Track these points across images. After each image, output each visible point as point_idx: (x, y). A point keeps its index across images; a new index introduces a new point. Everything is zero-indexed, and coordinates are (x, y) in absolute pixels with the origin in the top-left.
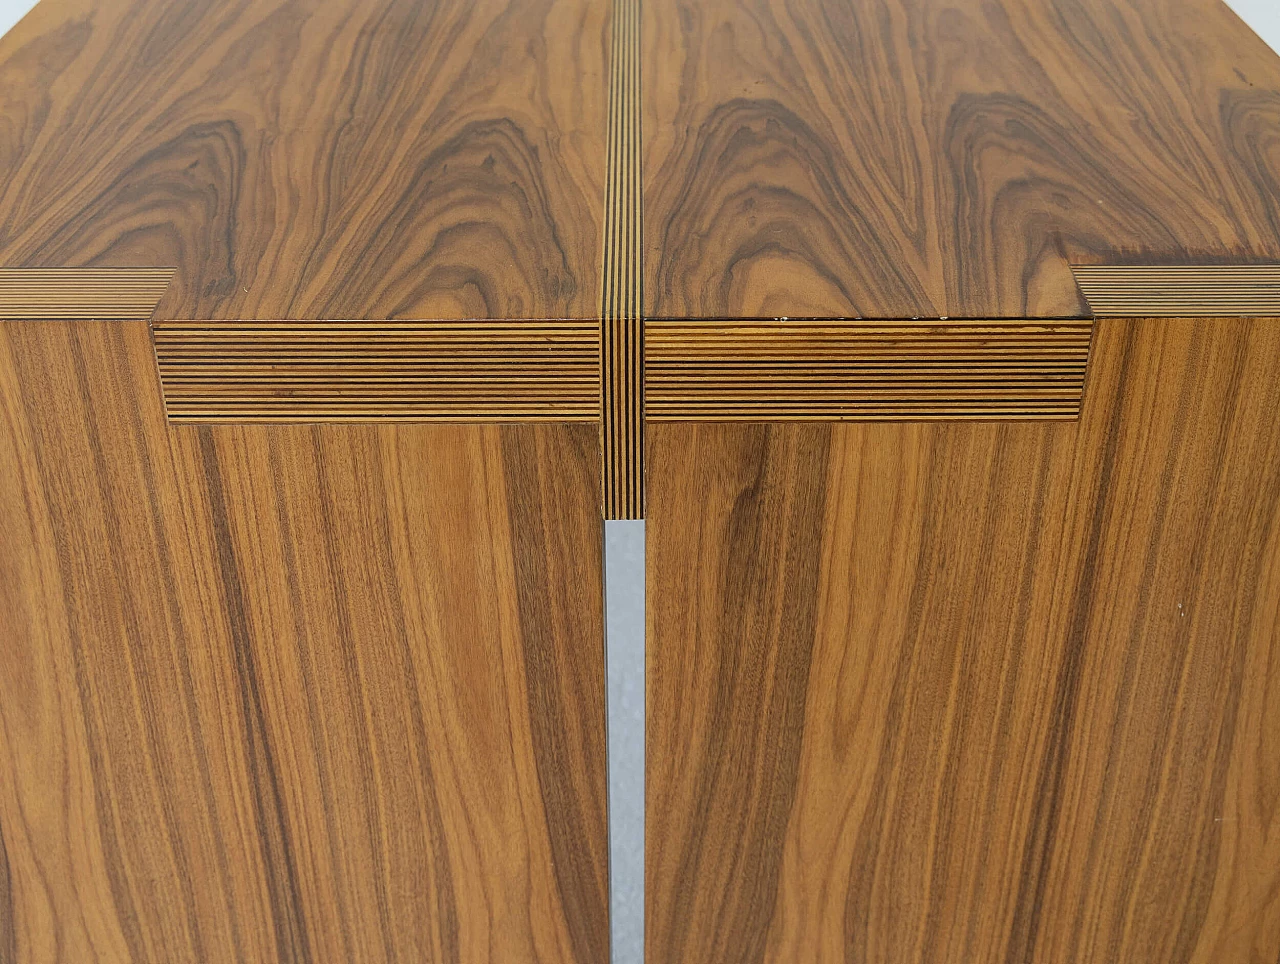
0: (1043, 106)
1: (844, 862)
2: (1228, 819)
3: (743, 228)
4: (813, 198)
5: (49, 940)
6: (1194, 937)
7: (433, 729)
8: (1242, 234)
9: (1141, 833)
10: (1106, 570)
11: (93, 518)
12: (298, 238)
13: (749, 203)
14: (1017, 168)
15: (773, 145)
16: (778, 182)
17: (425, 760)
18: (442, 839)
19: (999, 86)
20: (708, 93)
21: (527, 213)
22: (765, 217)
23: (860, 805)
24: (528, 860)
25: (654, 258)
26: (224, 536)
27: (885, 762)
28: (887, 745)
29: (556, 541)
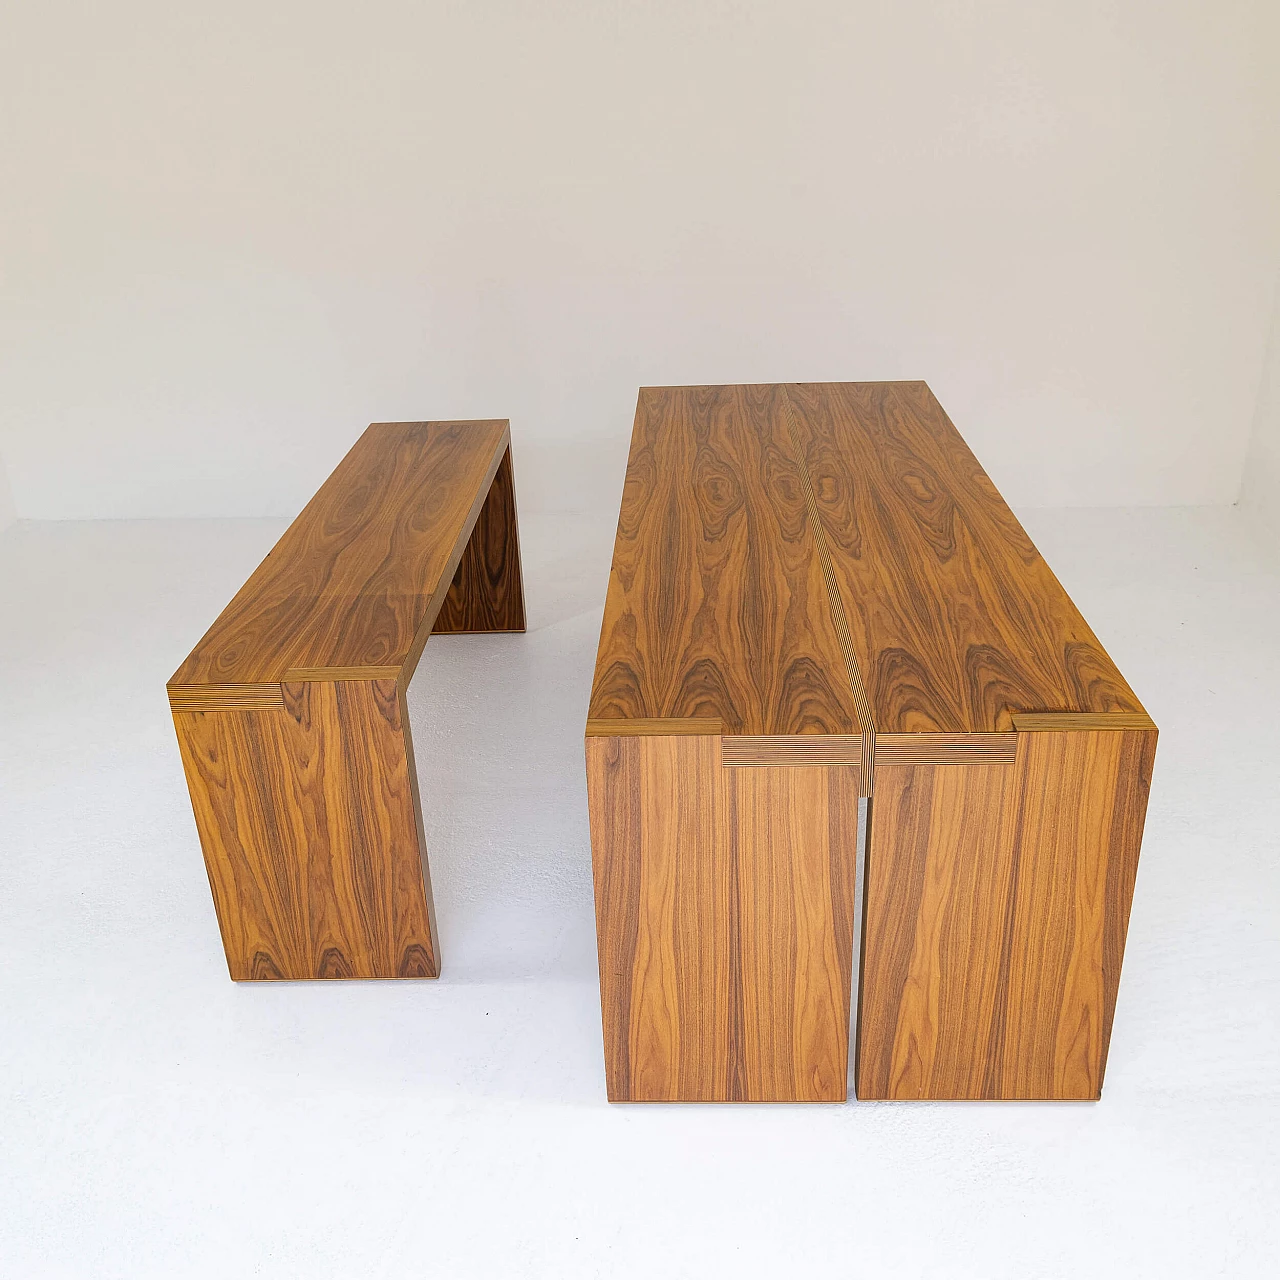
0: (1000, 650)
1: (939, 924)
2: (1078, 906)
3: (900, 701)
4: (920, 687)
5: (646, 958)
6: (1070, 954)
7: (796, 872)
8: (1067, 701)
9: (1046, 911)
10: (1027, 813)
11: (692, 798)
12: (755, 706)
13: (901, 691)
14: (992, 676)
15: (905, 668)
16: (909, 683)
17: (792, 883)
18: (795, 915)
19: (984, 642)
20: (877, 646)
21: (827, 695)
22: (908, 697)
23: (945, 900)
24: (825, 923)
25: (874, 712)
26: (734, 804)
27: (953, 884)
28: (954, 877)
29: (843, 805)
